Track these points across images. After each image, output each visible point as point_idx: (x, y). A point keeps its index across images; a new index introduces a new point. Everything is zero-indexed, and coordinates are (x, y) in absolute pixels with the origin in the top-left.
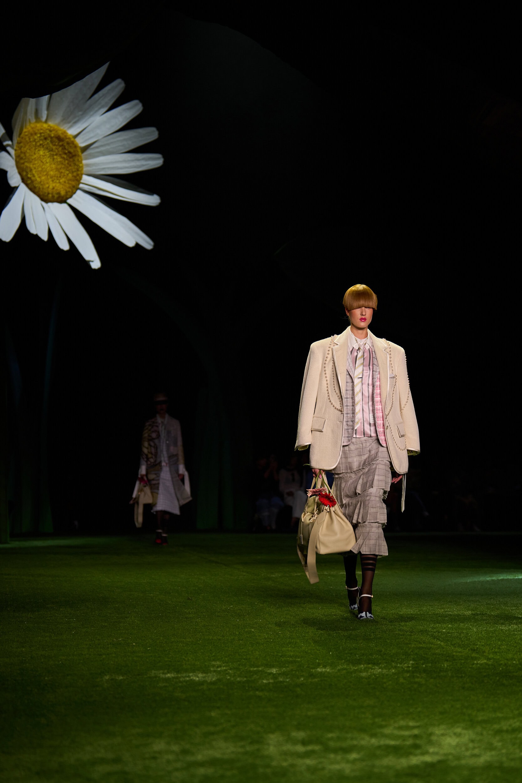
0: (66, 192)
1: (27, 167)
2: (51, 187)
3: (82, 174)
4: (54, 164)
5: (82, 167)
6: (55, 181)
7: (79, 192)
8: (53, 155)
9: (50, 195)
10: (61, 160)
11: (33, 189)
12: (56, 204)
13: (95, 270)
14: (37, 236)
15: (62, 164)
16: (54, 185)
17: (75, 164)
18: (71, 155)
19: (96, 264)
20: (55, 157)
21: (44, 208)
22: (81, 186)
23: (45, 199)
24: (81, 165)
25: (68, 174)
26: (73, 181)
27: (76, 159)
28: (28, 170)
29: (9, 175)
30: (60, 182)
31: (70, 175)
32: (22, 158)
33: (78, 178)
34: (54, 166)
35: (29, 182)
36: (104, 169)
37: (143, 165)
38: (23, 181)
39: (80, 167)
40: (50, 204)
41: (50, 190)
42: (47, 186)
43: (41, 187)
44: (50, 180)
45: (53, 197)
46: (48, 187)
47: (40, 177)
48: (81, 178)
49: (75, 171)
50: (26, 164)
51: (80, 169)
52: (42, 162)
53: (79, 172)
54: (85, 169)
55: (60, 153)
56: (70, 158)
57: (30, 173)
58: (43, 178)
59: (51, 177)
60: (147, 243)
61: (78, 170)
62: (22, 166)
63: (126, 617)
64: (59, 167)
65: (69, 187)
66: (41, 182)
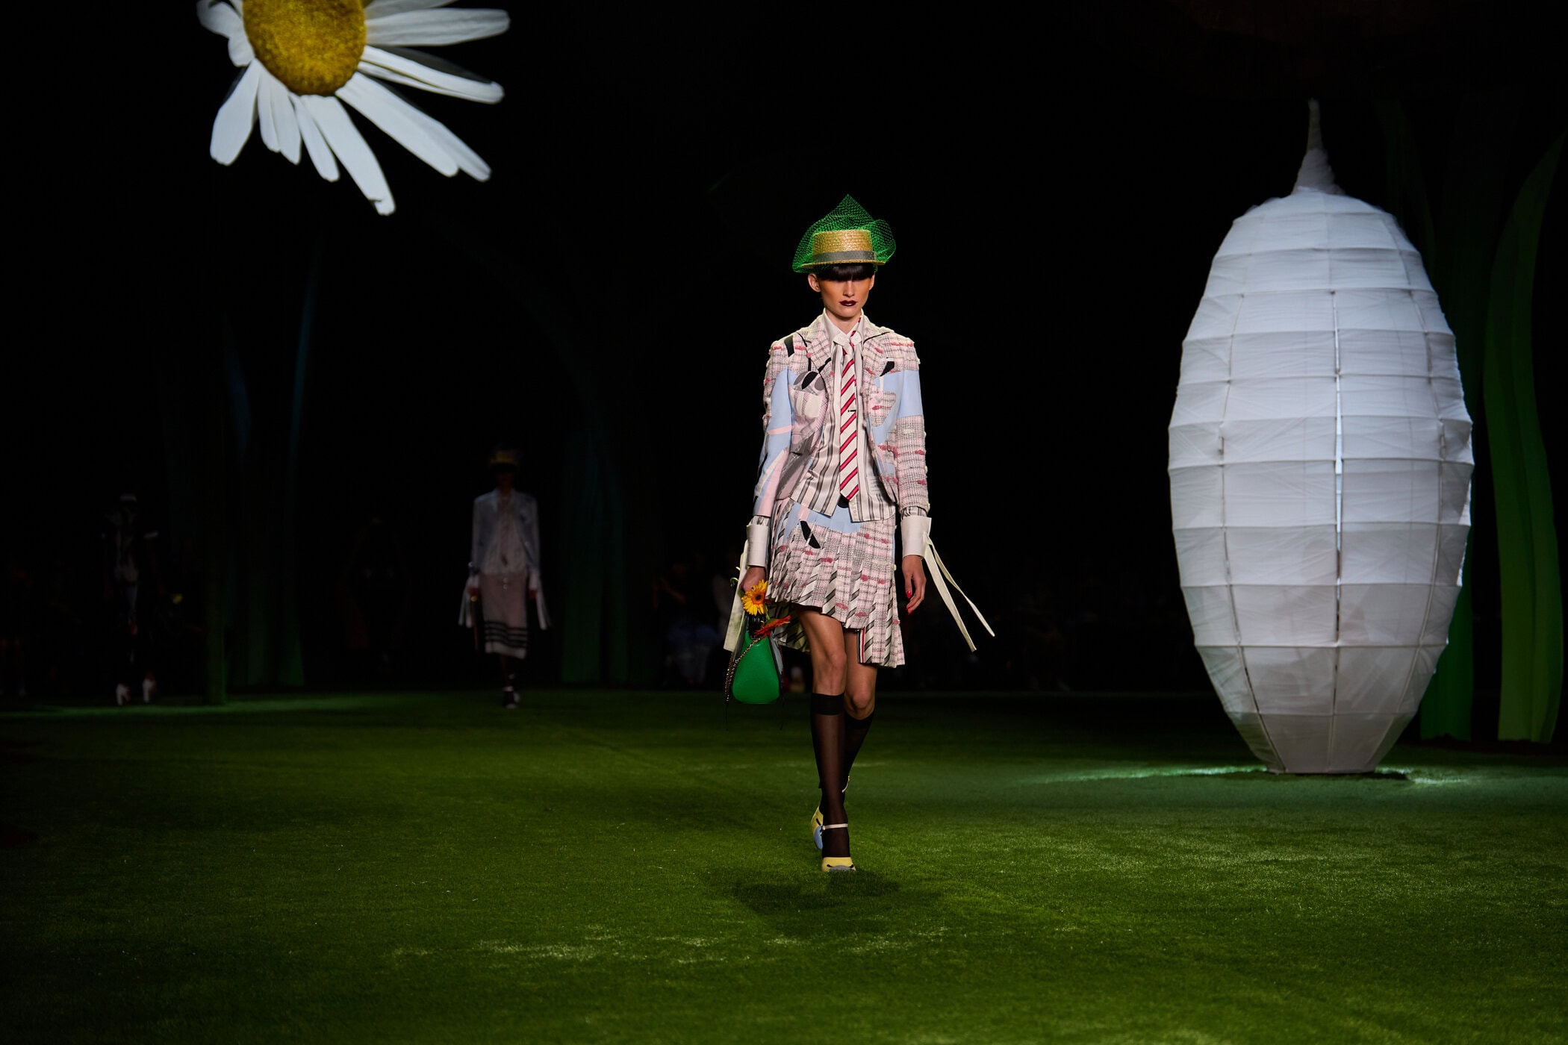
0: (335, 77)
1: (264, 31)
2: (307, 67)
3: (363, 45)
4: (314, 26)
5: (364, 31)
6: (314, 57)
7: (357, 77)
8: (312, 10)
9: (306, 83)
10: (326, 18)
11: (275, 71)
12: (316, 99)
13: (384, 217)
14: (279, 156)
15: (328, 25)
16: (313, 63)
17: (351, 27)
18: (343, 11)
19: (386, 205)
20: (315, 13)
21: (293, 105)
22: (362, 65)
23: (297, 87)
24: (361, 28)
25: (337, 45)
26: (348, 56)
27: (353, 17)
28: (267, 36)
29: (231, 45)
30: (323, 59)
31: (342, 46)
32: (255, 15)
33: (356, 51)
34: (313, 30)
35: (268, 57)
36: (402, 36)
37: (473, 30)
38: (259, 55)
39: (360, 32)
40: (305, 98)
41: (305, 73)
42: (300, 64)
43: (289, 66)
44: (306, 55)
45: (311, 84)
46: (303, 67)
47: (287, 49)
48: (361, 53)
49: (351, 39)
50: (263, 26)
51: (361, 35)
52: (292, 22)
53: (358, 42)
54: (370, 37)
55: (325, 6)
56: (343, 15)
57: (269, 42)
58: (293, 51)
59: (308, 50)
60: (479, 170)
61: (356, 37)
62: (256, 28)
63: (435, 843)
64: (322, 31)
65: (341, 68)
66: (288, 58)
